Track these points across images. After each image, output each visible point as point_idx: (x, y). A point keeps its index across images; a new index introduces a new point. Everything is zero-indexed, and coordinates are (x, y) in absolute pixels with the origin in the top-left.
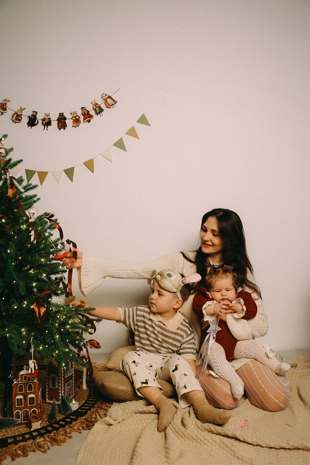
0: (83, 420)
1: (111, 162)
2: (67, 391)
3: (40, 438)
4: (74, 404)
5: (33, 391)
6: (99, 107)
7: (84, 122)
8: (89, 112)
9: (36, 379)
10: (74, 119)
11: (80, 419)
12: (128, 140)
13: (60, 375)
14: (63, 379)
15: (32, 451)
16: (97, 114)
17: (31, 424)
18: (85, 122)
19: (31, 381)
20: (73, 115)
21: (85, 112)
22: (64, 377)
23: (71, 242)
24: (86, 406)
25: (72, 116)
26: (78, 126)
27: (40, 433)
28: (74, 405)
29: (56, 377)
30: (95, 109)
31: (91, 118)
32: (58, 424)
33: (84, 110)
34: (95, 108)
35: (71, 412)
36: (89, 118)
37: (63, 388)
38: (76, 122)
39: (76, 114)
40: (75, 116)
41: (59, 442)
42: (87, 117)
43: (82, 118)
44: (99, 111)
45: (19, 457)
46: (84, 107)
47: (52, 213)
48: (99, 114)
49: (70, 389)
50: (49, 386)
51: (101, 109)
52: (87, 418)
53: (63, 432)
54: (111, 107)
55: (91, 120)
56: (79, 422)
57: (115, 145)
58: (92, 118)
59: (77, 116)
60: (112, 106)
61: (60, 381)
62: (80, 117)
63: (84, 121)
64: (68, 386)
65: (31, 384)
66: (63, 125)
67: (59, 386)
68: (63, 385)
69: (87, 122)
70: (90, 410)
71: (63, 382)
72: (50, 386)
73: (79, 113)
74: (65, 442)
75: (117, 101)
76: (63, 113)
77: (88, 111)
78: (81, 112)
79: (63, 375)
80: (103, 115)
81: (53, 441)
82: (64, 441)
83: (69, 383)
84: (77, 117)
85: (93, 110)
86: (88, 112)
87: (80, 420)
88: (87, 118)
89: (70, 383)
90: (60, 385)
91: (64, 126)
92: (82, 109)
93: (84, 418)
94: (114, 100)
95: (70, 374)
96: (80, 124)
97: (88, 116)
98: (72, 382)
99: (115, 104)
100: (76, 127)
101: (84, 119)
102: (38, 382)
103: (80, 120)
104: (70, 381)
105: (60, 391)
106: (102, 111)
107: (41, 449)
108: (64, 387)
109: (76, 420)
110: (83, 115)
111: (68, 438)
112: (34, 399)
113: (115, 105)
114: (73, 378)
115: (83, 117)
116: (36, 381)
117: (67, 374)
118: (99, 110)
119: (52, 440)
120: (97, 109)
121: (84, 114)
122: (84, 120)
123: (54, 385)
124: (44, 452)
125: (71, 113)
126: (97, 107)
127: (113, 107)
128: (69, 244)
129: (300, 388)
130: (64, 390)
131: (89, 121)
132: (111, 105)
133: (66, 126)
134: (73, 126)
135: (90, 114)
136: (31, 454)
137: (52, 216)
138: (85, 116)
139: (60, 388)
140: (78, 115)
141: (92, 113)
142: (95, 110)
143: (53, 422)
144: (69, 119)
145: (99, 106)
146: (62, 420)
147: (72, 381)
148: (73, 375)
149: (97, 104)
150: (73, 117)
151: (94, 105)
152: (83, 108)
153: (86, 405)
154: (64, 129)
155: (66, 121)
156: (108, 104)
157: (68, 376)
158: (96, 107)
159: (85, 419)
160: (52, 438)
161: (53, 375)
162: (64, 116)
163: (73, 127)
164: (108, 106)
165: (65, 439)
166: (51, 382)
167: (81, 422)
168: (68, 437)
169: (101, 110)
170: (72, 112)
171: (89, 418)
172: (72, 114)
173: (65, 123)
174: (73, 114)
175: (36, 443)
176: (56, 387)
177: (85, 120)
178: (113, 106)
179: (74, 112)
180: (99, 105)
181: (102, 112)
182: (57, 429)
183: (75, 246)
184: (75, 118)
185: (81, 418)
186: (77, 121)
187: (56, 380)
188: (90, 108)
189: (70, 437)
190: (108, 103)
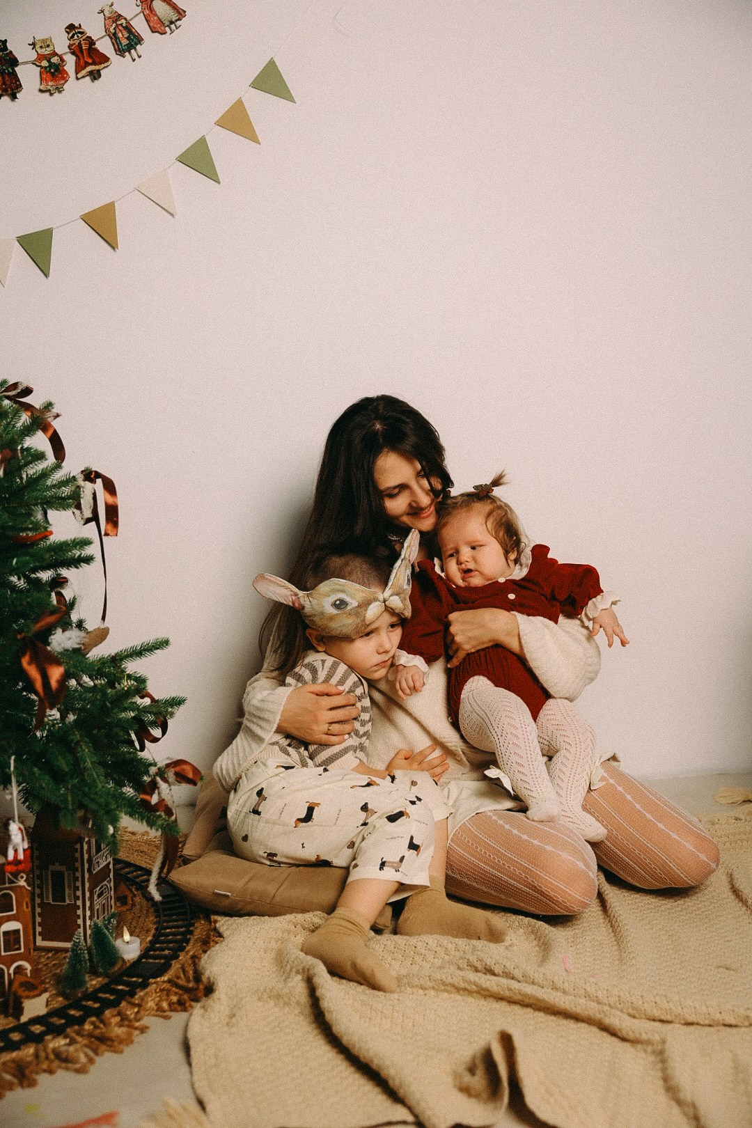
0: (166, 986)
1: (172, 215)
2: (98, 909)
3: (54, 1038)
4: (128, 942)
5: (15, 912)
6: (128, 28)
7: (77, 79)
8: (95, 44)
9: (22, 877)
10: (45, 63)
11: (155, 983)
12: (224, 146)
13: (78, 865)
14: (87, 876)
15: (45, 1071)
16: (121, 51)
17: (22, 1003)
18: (83, 77)
19: (7, 885)
20: (40, 51)
21: (80, 44)
22: (89, 871)
23: (98, 475)
24: (162, 949)
25: (35, 56)
26: (60, 92)
27: (52, 1024)
28: (129, 947)
29: (66, 874)
30: (115, 34)
31: (103, 66)
32: (96, 1000)
33: (76, 37)
34: (113, 31)
35: (124, 967)
36: (94, 63)
37: (88, 904)
38: (53, 74)
39: (52, 47)
40: (46, 53)
41: (116, 1043)
42: (90, 61)
43: (70, 63)
44: (128, 42)
45: (11, 1089)
46: (77, 25)
47: (25, 382)
48: (127, 54)
49: (104, 904)
50: (42, 900)
51: (133, 34)
52: (175, 980)
53: (118, 1019)
54: (167, 29)
55: (101, 72)
56: (155, 990)
57: (182, 159)
58: (106, 64)
59: (55, 54)
60: (168, 26)
61: (79, 884)
62: (65, 57)
63: (79, 76)
64: (99, 896)
65: (9, 894)
66: (8, 83)
67: (78, 898)
68: (87, 894)
69: (88, 79)
70: (177, 957)
71: (87, 885)
72: (48, 898)
73: (61, 44)
74: (132, 1042)
75: (185, 12)
76: (6, 41)
77: (90, 38)
78: (68, 42)
79: (86, 866)
80: (140, 57)
81: (97, 1043)
82: (129, 1041)
83: (102, 887)
84: (55, 60)
85: (107, 37)
86: (91, 42)
87: (154, 986)
88: (87, 64)
89: (105, 889)
90: (79, 893)
91: (12, 90)
92: (71, 30)
93: (166, 978)
94: (175, 7)
95: (105, 863)
96: (66, 82)
97: (90, 57)
98: (109, 885)
99: (179, 19)
100: (51, 94)
101: (78, 69)
102: (29, 886)
103: (65, 68)
104: (105, 882)
105: (80, 912)
106: (136, 44)
107: (70, 1065)
108: (91, 899)
109: (145, 985)
110: (73, 53)
111: (137, 1032)
112: (19, 935)
113: (178, 23)
114: (111, 875)
115: (73, 58)
116: (22, 883)
117: (98, 862)
118: (128, 38)
119: (93, 1039)
120: (120, 35)
121: (76, 50)
122: (77, 73)
123: (59, 896)
124: (82, 1071)
125: (34, 45)
126: (120, 28)
127: (172, 32)
128: (93, 481)
129: (735, 873)
130: (91, 908)
131: (95, 76)
132: (167, 23)
133: (19, 87)
134: (42, 87)
135: (96, 50)
136: (43, 1078)
137: (28, 391)
138: (80, 55)
139: (79, 903)
140: (59, 51)
141: (105, 46)
142: (114, 37)
143: (80, 995)
144: (26, 63)
145: (128, 22)
146: (103, 988)
147: (108, 882)
148: (111, 866)
149: (120, 15)
150: (41, 57)
151: (109, 18)
152: (71, 27)
153: (158, 945)
154: (14, 97)
155: (16, 69)
156: (156, 18)
157: (101, 866)
158: (117, 25)
159: (169, 981)
160: (90, 1035)
161: (57, 867)
162: (11, 52)
163: (41, 91)
164: (159, 27)
165: (130, 1035)
166: (50, 889)
167: (162, 990)
168: (136, 1028)
169: (135, 40)
170: (37, 38)
171: (178, 977)
172: (37, 46)
173: (14, 76)
174: (41, 47)
175: (49, 1050)
176: (68, 902)
177: (84, 72)
178: (173, 26)
179: (43, 41)
180: (126, 19)
181: (138, 47)
182: (99, 1013)
183: (110, 487)
184: (49, 61)
185: (159, 979)
186: (56, 71)
187: (66, 882)
188: (95, 29)
189: (143, 1030)
190: (156, 15)
